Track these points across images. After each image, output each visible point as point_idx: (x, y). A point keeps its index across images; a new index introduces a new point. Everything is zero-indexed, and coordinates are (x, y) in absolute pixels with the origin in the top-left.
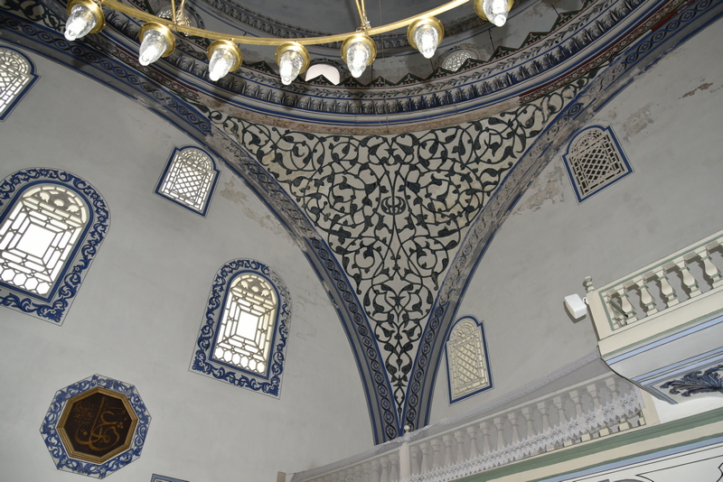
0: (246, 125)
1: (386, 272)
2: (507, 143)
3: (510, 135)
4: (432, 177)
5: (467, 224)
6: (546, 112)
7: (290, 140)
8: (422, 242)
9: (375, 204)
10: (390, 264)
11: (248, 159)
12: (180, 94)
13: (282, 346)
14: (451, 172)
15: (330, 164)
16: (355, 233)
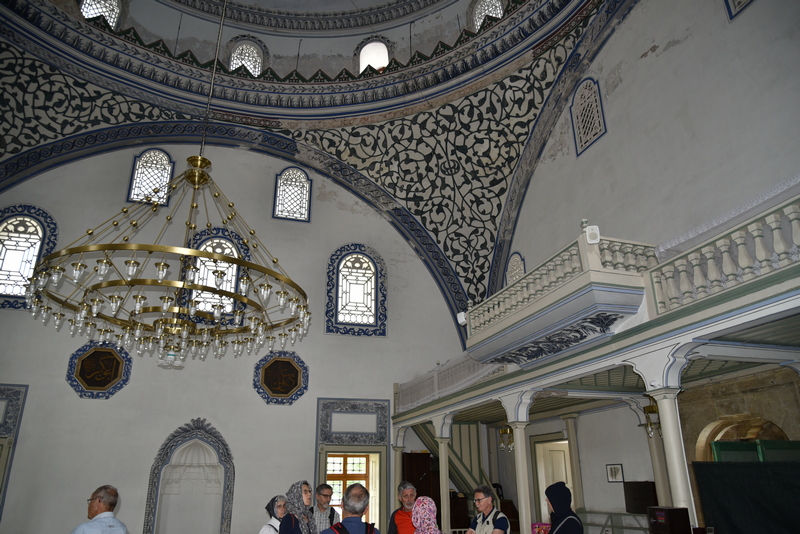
0: (322, 133)
1: (455, 222)
2: (529, 97)
3: (530, 89)
4: (475, 137)
5: (511, 172)
6: (555, 64)
7: (357, 135)
9: (436, 170)
10: (457, 215)
11: (330, 160)
12: (266, 127)
13: (384, 301)
14: (489, 131)
15: (393, 146)
16: (426, 196)
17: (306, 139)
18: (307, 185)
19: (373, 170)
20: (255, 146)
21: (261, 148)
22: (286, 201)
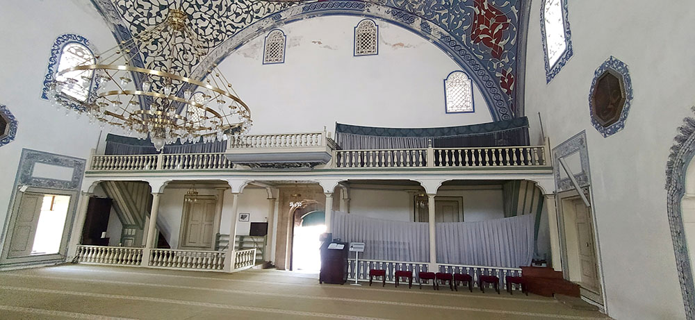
1: (164, 56)
2: (244, 16)
3: (246, 12)
4: (201, 15)
8: (188, 47)
9: (164, 17)
10: (166, 52)
14: (212, 17)
16: (148, 29)
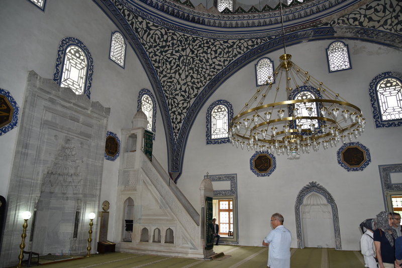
0: (347, 16)
7: (371, 8)
11: (356, 29)
12: (314, 26)
15: (398, 5)
17: (339, 23)
18: (345, 49)
19: (386, 25)
20: (311, 38)
21: (314, 38)
22: (335, 61)
